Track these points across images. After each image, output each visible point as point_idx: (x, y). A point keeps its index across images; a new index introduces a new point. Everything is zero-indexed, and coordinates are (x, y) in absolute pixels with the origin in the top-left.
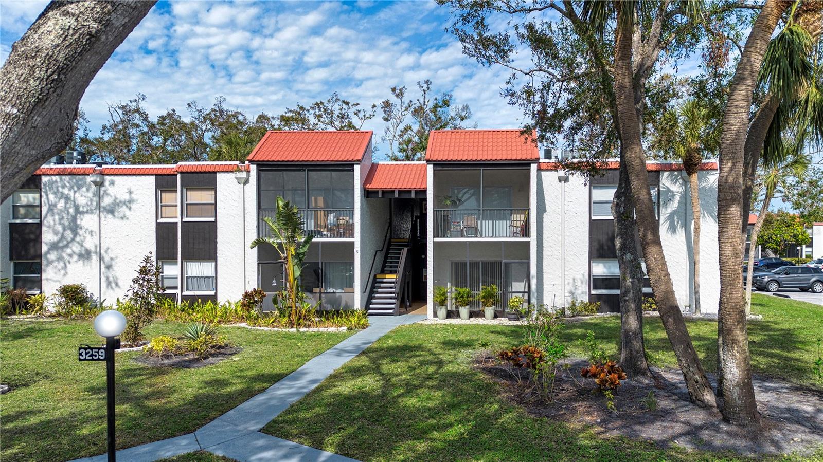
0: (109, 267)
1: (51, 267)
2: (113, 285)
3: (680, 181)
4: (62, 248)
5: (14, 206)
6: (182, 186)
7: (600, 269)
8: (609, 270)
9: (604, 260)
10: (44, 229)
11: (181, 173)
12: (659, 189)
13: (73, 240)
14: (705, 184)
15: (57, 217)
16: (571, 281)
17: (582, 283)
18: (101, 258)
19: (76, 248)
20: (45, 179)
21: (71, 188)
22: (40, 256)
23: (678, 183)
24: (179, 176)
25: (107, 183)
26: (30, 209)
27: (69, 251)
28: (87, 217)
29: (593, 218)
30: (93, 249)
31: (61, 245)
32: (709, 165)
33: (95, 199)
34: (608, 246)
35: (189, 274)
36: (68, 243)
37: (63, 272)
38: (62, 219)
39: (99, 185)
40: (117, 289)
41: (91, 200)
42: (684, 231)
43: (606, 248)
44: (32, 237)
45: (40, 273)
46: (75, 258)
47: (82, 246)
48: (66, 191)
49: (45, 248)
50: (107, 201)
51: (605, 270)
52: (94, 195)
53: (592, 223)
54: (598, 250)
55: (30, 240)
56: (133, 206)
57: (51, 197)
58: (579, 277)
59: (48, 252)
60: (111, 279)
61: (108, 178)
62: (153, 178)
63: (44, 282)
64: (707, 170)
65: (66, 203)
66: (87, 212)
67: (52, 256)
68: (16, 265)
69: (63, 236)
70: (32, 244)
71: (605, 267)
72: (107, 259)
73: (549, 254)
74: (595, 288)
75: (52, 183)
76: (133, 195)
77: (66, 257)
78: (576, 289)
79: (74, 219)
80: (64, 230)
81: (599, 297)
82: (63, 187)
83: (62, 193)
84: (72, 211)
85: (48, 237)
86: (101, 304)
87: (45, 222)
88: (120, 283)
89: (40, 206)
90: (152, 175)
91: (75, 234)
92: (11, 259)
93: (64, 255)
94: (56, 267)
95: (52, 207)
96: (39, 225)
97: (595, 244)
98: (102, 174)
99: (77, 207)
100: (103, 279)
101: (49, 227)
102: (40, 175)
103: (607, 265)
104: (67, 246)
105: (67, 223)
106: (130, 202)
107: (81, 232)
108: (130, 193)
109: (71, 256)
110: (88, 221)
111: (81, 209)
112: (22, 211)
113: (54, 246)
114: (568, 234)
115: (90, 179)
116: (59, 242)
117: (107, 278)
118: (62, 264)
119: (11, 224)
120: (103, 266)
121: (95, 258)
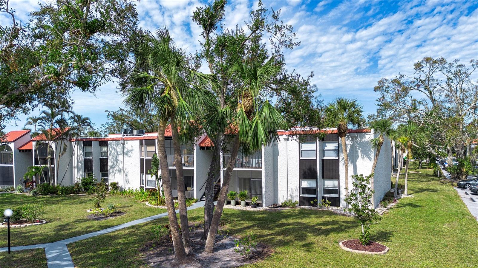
0: (126, 175)
1: (111, 175)
2: (128, 182)
3: (350, 138)
4: (114, 168)
5: (101, 152)
6: (145, 145)
7: (305, 184)
8: (310, 184)
9: (306, 180)
10: (109, 160)
11: (145, 140)
12: (339, 143)
13: (116, 165)
14: (363, 140)
15: (112, 156)
16: (291, 189)
17: (296, 190)
18: (124, 172)
19: (117, 168)
20: (109, 142)
21: (116, 145)
22: (108, 171)
23: (349, 140)
24: (144, 141)
25: (125, 143)
26: (105, 153)
27: (115, 169)
28: (120, 156)
29: (301, 158)
30: (122, 168)
31: (113, 166)
32: (366, 130)
33: (122, 149)
34: (308, 173)
35: (148, 180)
36: (115, 166)
37: (114, 177)
38: (113, 157)
39: (124, 144)
40: (129, 184)
41: (121, 150)
42: (352, 165)
43: (307, 173)
44: (106, 163)
45: (108, 177)
46: (117, 171)
47: (119, 167)
48: (114, 146)
49: (109, 168)
50: (125, 150)
51: (308, 185)
52: (122, 148)
53: (301, 161)
54: (303, 175)
55: (105, 165)
56: (133, 152)
57: (110, 148)
58: (294, 188)
59: (110, 169)
60: (127, 180)
61: (125, 141)
62: (139, 141)
63: (109, 180)
64: (364, 132)
65: (114, 151)
66: (120, 154)
67: (111, 171)
68: (102, 174)
69: (114, 164)
70: (105, 166)
71: (308, 183)
72: (126, 172)
73: (281, 175)
74: (303, 193)
75: (110, 143)
76: (133, 148)
77: (115, 171)
78: (293, 193)
79: (117, 157)
80: (114, 161)
81: (304, 198)
82: (114, 145)
83: (113, 147)
84: (116, 154)
85: (110, 164)
86: (124, 189)
87: (109, 158)
88: (130, 182)
89: (108, 152)
90: (138, 140)
91: (117, 163)
92: (100, 172)
93: (114, 170)
94: (112, 175)
95: (111, 152)
96: (107, 159)
97: (302, 171)
98: (124, 140)
99: (117, 152)
100: (125, 180)
101: (110, 160)
102: (107, 141)
103: (309, 182)
104: (115, 167)
105: (115, 159)
106: (132, 150)
107: (118, 162)
108: (132, 147)
109: (116, 171)
110: (120, 158)
111: (118, 153)
112: (103, 154)
113: (111, 167)
114: (289, 166)
115: (120, 142)
116: (113, 165)
117: (126, 180)
118: (113, 174)
119: (100, 159)
120: (125, 175)
121: (122, 172)
